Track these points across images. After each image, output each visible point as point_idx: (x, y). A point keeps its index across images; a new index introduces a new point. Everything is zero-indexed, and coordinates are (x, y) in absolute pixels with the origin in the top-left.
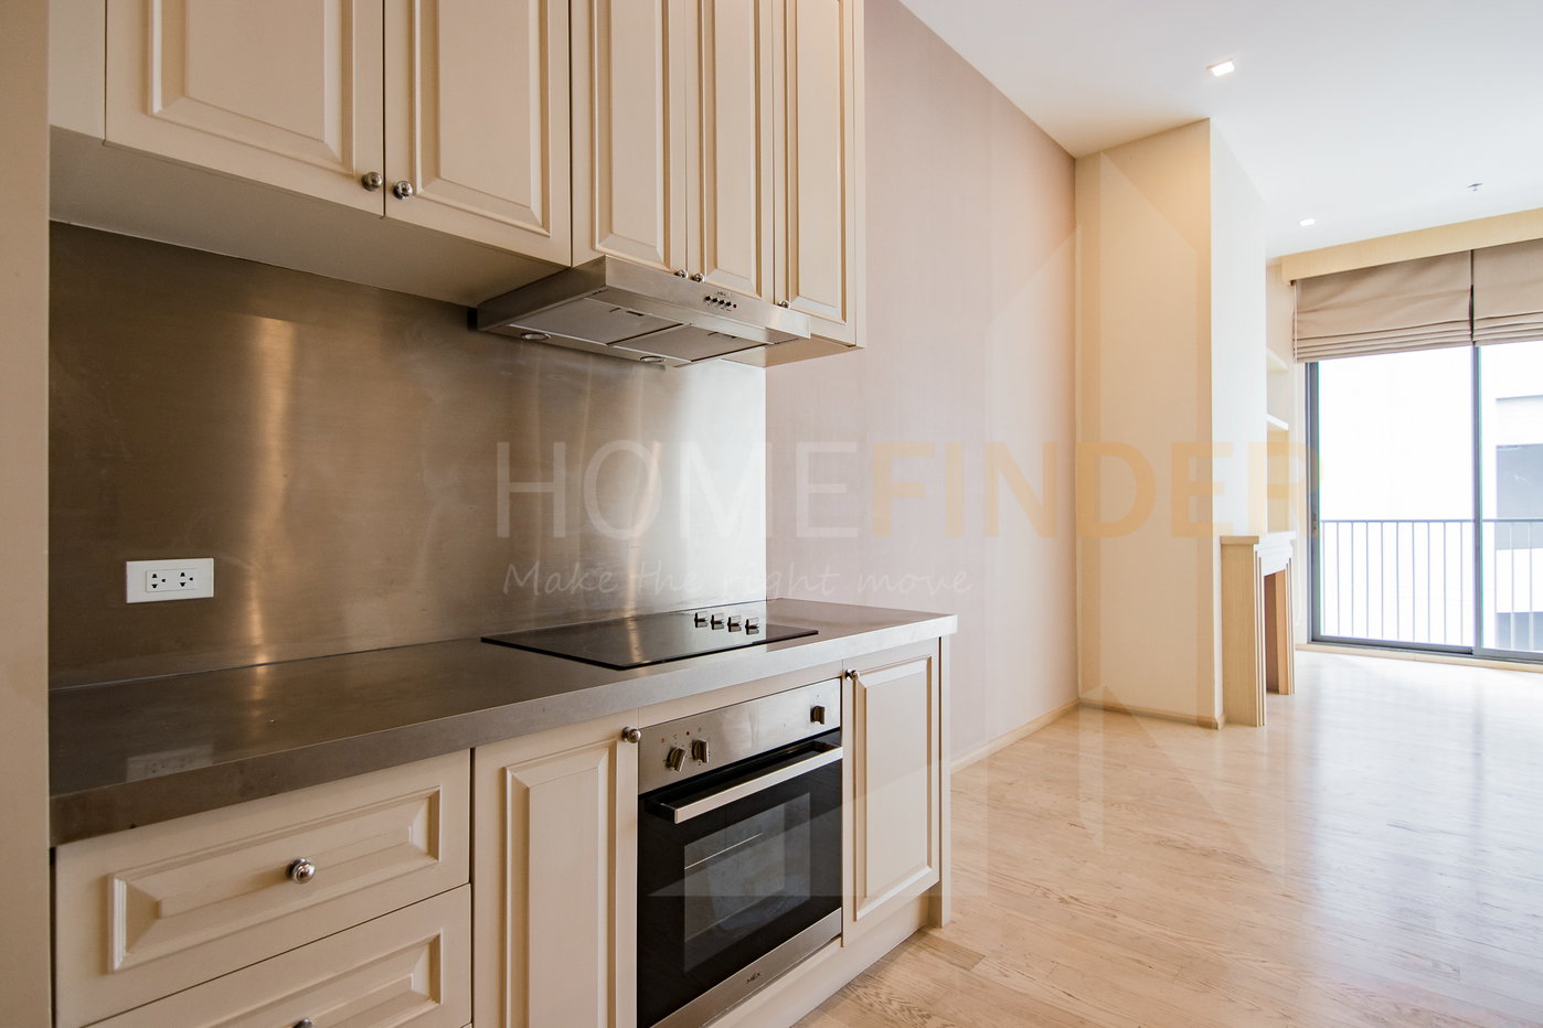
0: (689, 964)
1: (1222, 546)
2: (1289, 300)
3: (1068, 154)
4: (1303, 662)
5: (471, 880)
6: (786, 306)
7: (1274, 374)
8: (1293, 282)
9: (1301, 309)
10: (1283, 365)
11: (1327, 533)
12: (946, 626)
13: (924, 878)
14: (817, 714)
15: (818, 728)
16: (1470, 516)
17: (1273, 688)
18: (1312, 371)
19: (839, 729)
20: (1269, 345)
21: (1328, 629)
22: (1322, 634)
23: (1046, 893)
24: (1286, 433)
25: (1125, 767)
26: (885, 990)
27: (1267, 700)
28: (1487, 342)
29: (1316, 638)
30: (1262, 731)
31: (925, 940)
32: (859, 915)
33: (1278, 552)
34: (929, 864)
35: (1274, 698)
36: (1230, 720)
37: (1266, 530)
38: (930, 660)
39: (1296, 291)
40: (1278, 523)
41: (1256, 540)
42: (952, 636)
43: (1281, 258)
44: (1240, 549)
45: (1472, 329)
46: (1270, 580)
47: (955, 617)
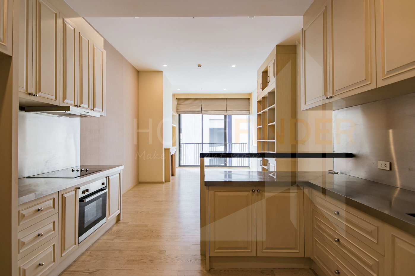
0: (85, 226)
1: (165, 150)
2: (176, 102)
3: (137, 70)
4: (177, 170)
5: (58, 212)
6: (94, 110)
7: (173, 116)
8: (177, 99)
9: (178, 104)
10: (175, 114)
11: (182, 145)
12: (122, 168)
13: (118, 212)
14: (103, 184)
15: (103, 186)
16: (201, 143)
17: (173, 175)
18: (180, 115)
19: (106, 186)
20: (172, 111)
21: (182, 164)
22: (181, 165)
23: (137, 212)
24: (175, 127)
25: (148, 192)
26: (113, 231)
27: (171, 177)
28: (203, 114)
29: (180, 166)
30: (171, 183)
31: (118, 223)
32: (109, 218)
33: (174, 150)
34: (119, 210)
35: (173, 177)
36: (165, 182)
37: (172, 146)
38: (119, 174)
39: (177, 100)
40: (174, 145)
41: (170, 148)
42: (123, 169)
43: (175, 94)
44: (167, 150)
45: (202, 112)
46: (172, 156)
47: (123, 166)
